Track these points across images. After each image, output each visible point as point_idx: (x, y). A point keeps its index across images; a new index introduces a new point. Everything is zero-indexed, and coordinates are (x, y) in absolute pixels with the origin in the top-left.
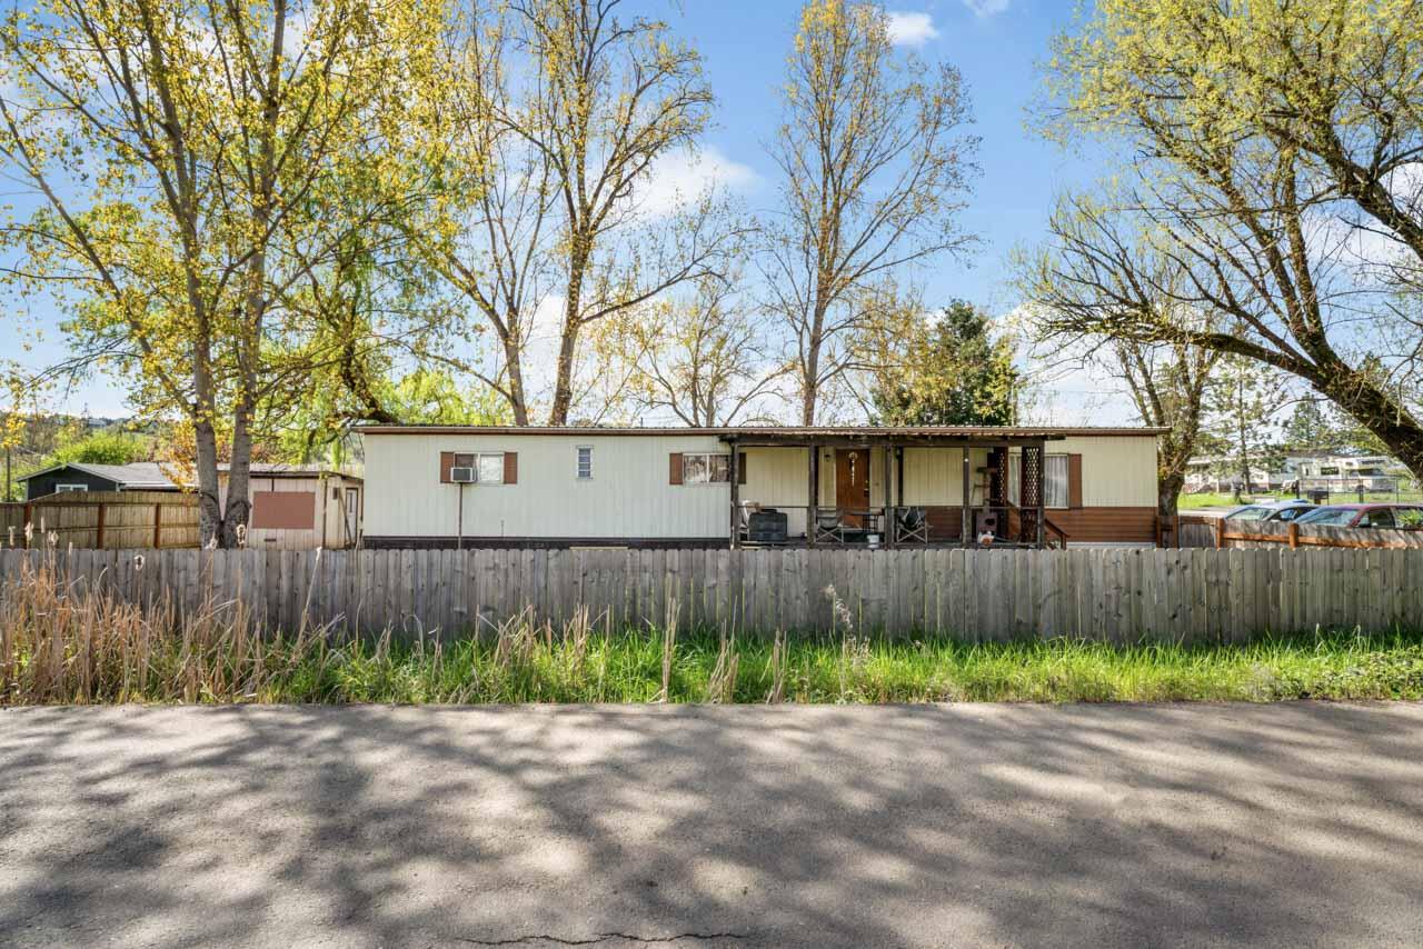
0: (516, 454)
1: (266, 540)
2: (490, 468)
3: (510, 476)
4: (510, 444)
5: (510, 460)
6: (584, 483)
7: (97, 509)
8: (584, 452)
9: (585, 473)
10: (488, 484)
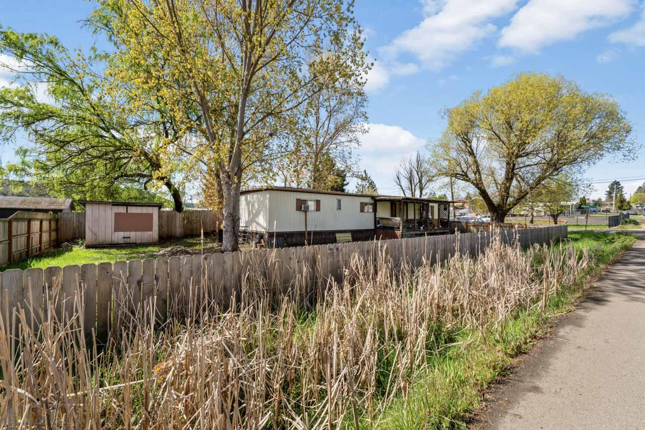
0: (320, 201)
1: (124, 238)
2: (312, 205)
3: (318, 209)
4: (318, 197)
5: (318, 203)
6: (339, 211)
7: (27, 222)
8: (339, 201)
9: (339, 208)
10: (311, 211)
